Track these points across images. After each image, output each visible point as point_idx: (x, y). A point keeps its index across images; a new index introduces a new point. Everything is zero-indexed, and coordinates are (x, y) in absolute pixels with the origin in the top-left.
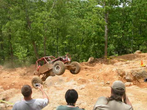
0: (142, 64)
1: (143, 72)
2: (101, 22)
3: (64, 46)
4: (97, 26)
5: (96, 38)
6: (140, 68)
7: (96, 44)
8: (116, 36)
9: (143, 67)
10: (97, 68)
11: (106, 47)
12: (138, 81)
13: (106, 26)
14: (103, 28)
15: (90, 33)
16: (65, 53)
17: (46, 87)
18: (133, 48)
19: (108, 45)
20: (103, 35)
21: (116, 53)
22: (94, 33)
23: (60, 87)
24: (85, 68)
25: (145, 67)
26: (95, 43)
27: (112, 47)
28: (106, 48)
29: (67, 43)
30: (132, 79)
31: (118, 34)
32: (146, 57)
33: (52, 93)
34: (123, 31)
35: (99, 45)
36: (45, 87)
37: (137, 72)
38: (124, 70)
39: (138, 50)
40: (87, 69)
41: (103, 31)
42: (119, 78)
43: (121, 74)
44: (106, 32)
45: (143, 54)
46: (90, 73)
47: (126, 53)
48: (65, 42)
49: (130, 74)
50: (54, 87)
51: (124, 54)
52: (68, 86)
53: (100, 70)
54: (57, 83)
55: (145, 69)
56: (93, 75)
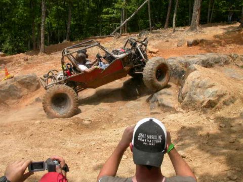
0: (7, 74)
1: (10, 87)
6: (5, 82)
9: (9, 78)
25: (12, 78)
32: (13, 63)
45: (8, 57)
55: (12, 81)
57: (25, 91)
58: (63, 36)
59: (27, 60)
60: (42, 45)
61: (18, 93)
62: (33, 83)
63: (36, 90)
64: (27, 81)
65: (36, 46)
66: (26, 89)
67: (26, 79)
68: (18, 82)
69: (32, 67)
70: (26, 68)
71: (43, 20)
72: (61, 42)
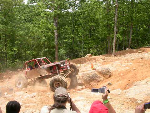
0: (92, 67)
1: (93, 75)
2: (50, 27)
3: (13, 53)
4: (46, 31)
5: (46, 43)
6: (91, 71)
7: (47, 50)
8: (66, 40)
9: (94, 69)
11: (57, 52)
12: (90, 84)
13: (55, 31)
14: (53, 33)
15: (39, 38)
16: (15, 60)
18: (84, 52)
19: (58, 50)
20: (53, 40)
21: (68, 58)
22: (44, 38)
25: (95, 69)
26: (45, 48)
27: (62, 51)
28: (57, 54)
29: (16, 49)
30: (84, 82)
31: (69, 38)
32: (96, 60)
34: (73, 35)
35: (49, 50)
37: (87, 75)
39: (89, 53)
41: (53, 36)
44: (56, 36)
45: (93, 57)
47: (77, 56)
48: (15, 49)
49: (82, 77)
50: (4, 98)
51: (75, 58)
52: (19, 95)
54: (7, 93)
55: (95, 71)
57: (102, 78)
58: (126, 46)
59: (104, 59)
60: (114, 51)
61: (98, 79)
62: (107, 74)
63: (109, 78)
64: (104, 72)
65: (110, 51)
66: (103, 77)
67: (103, 71)
68: (99, 72)
69: (107, 63)
70: (103, 64)
71: (115, 36)
72: (125, 49)
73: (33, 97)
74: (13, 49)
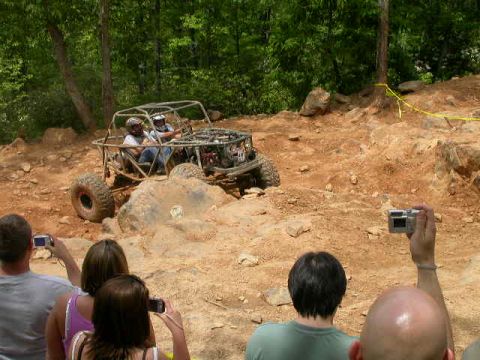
3: (185, 41)
10: (343, 140)
16: (193, 72)
17: (133, 228)
23: (201, 226)
24: (292, 140)
29: (200, 26)
33: (167, 254)
35: (349, 34)
36: (128, 229)
38: (473, 146)
40: (300, 145)
42: (453, 180)
43: (463, 162)
46: (318, 162)
50: (172, 230)
52: (233, 220)
53: (363, 146)
56: (333, 171)
73: (298, 235)
74: (185, 24)
